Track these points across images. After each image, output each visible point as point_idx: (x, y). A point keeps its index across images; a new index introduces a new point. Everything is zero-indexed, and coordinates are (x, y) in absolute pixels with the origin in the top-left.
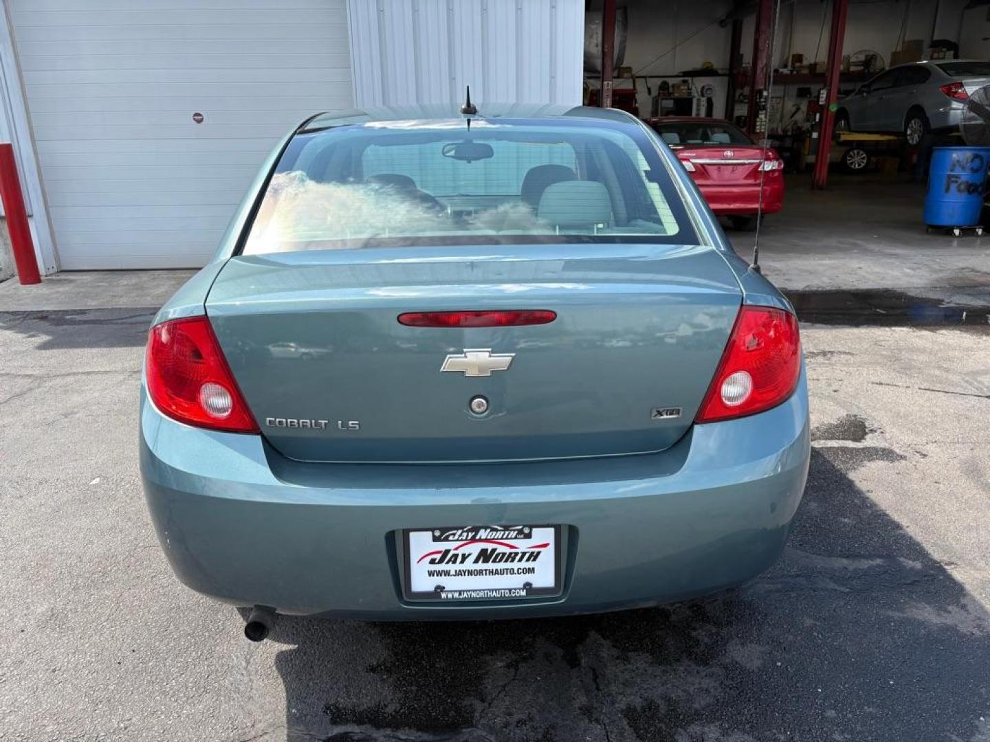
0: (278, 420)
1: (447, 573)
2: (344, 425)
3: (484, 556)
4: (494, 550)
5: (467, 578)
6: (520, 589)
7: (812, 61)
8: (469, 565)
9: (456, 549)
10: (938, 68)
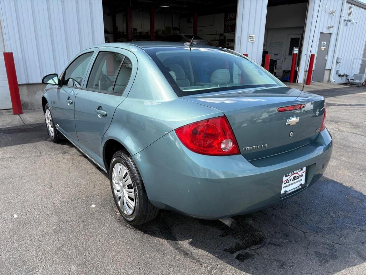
0: (247, 148)
1: (287, 186)
2: (264, 146)
3: (294, 178)
4: (296, 176)
5: (291, 186)
6: (299, 186)
7: (140, 31)
8: (291, 182)
9: (289, 178)
10: (184, 36)
